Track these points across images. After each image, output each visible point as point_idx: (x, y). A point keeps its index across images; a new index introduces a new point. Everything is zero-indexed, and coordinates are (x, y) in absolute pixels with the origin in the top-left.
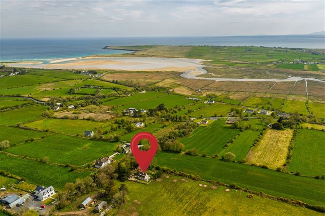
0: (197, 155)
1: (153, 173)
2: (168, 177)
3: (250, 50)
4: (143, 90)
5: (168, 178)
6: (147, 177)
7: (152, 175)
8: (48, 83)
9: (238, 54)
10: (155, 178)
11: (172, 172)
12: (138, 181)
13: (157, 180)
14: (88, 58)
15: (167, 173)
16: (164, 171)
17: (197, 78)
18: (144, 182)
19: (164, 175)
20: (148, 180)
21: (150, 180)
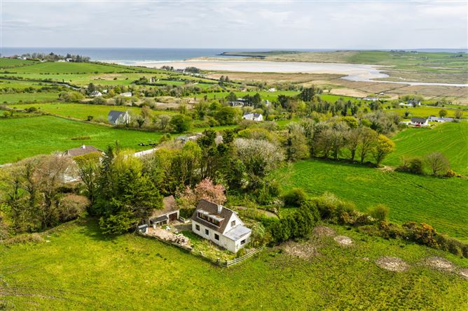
0: (448, 176)
1: (268, 215)
2: (346, 242)
3: (461, 56)
4: (270, 88)
5: (348, 248)
6: (236, 232)
7: (265, 223)
8: (111, 73)
9: (440, 60)
10: (280, 241)
11: (362, 221)
12: (187, 242)
13: (287, 249)
14: (192, 60)
15: (341, 222)
16: (325, 213)
17: (372, 81)
18: (213, 253)
19: (326, 230)
20: (238, 246)
21: (248, 245)
